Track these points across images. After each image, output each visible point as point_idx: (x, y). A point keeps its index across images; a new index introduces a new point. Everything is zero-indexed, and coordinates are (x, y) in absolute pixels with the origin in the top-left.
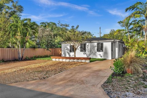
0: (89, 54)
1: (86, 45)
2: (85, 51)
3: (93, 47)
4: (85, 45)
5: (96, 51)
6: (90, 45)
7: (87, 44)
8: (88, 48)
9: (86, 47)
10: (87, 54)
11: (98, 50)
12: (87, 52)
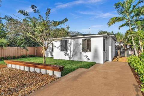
0: (71, 55)
1: (68, 43)
2: (67, 51)
3: (76, 45)
4: (66, 42)
5: (81, 51)
6: (72, 43)
7: (69, 41)
8: (70, 46)
9: (68, 45)
10: (69, 55)
11: (84, 50)
12: (69, 52)
